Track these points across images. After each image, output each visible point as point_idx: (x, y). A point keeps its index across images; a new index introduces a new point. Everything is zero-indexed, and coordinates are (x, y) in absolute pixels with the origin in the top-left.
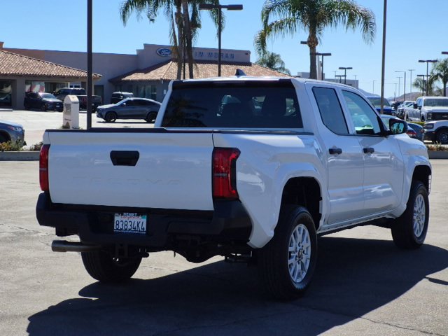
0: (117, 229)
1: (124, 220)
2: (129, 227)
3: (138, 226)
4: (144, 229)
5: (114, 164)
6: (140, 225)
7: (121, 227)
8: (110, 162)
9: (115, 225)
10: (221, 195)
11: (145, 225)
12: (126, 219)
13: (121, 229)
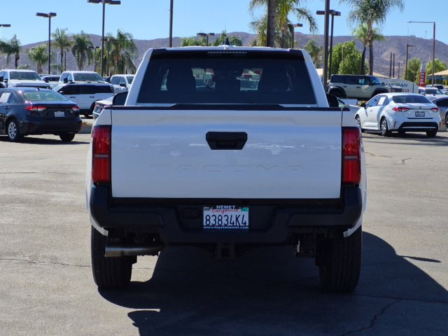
0: (208, 225)
1: (217, 214)
2: (224, 222)
3: (237, 219)
4: (245, 223)
5: (213, 148)
6: (240, 220)
7: (212, 222)
8: (206, 145)
9: (205, 220)
10: (350, 180)
11: (246, 219)
12: (221, 213)
13: (213, 225)
